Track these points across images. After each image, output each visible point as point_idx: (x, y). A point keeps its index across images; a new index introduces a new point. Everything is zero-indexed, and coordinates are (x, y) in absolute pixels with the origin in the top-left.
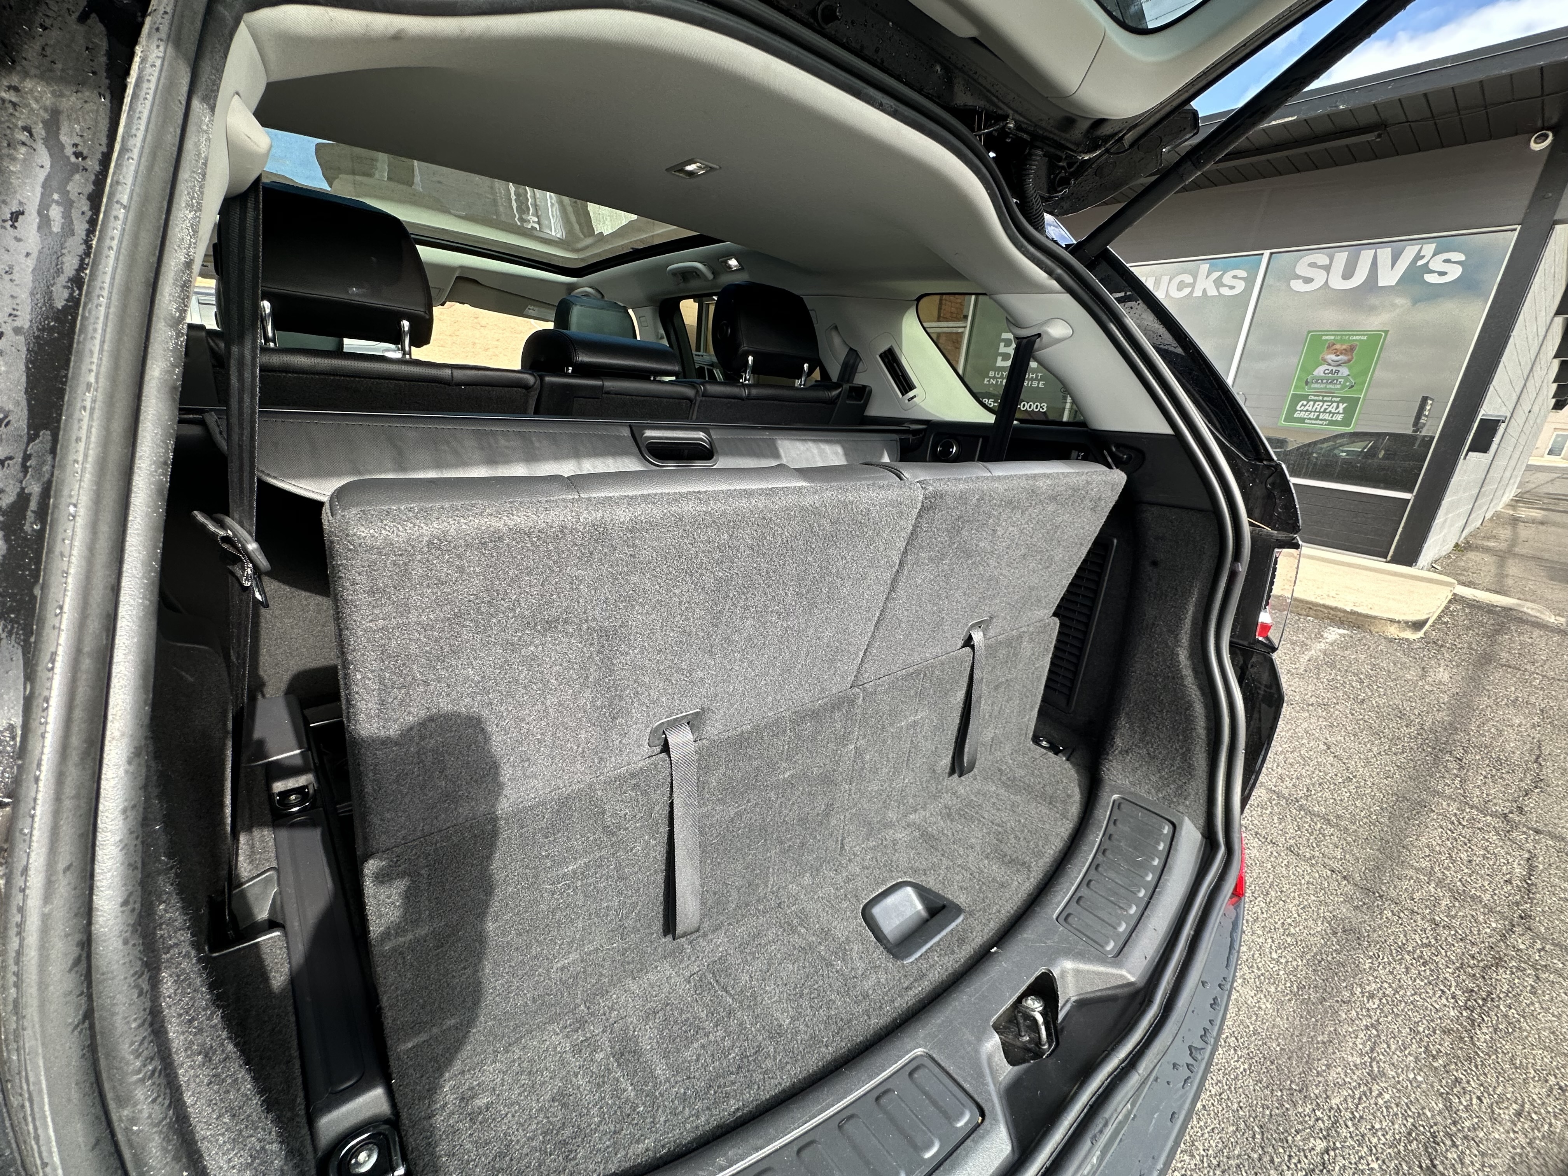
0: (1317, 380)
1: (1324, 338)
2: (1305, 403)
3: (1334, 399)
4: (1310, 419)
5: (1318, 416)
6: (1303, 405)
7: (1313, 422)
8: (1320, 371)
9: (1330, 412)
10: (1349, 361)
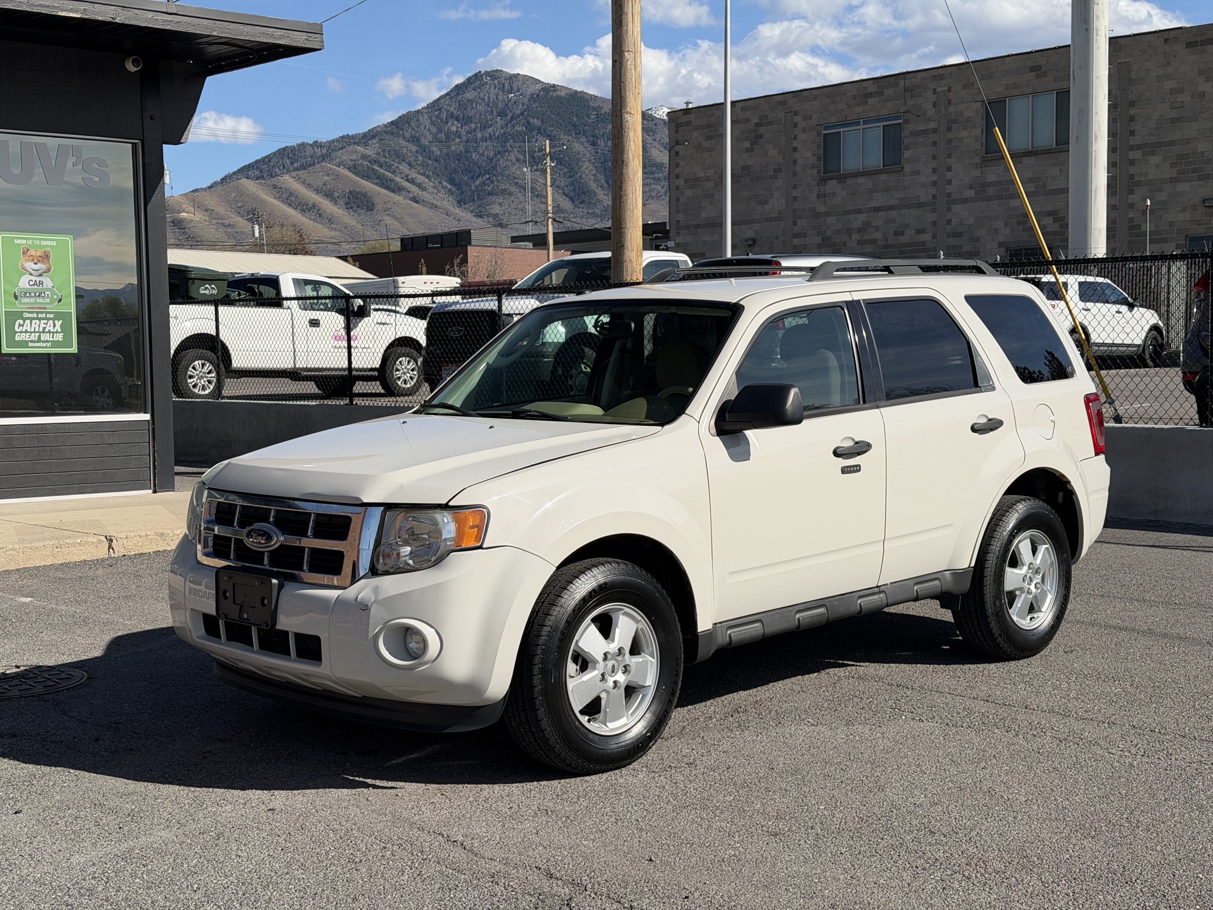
0: (26, 293)
1: (17, 241)
2: (22, 322)
3: (48, 316)
4: (32, 341)
5: (39, 337)
6: (20, 325)
7: (36, 345)
8: (24, 282)
9: (49, 332)
10: (48, 270)
